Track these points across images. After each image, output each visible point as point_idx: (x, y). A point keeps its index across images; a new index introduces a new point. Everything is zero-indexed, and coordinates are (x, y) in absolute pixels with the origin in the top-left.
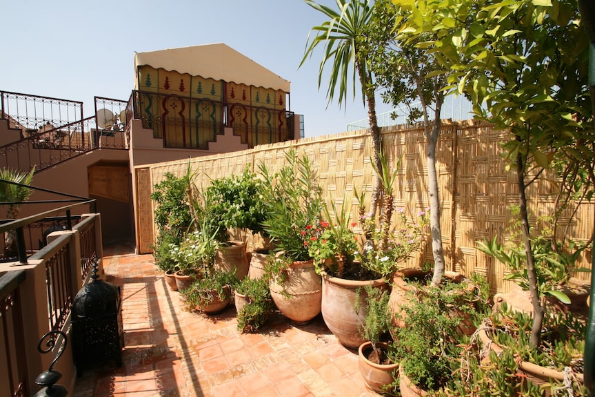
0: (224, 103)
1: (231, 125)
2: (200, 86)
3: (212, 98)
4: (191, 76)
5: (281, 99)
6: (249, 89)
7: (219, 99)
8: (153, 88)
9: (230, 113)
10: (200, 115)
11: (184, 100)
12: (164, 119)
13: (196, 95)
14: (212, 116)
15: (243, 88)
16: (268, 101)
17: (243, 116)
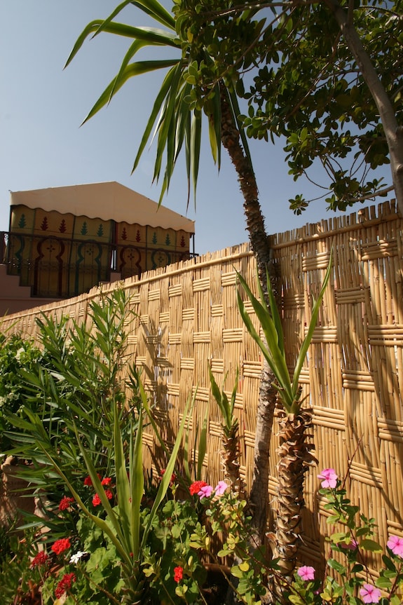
0: (113, 245)
1: (121, 270)
2: (85, 227)
3: (98, 239)
4: (75, 216)
5: (183, 240)
6: (145, 229)
7: (107, 241)
8: (27, 230)
9: (120, 256)
10: (82, 258)
11: (64, 242)
12: (36, 263)
13: (79, 236)
14: (97, 260)
15: (137, 229)
16: (168, 242)
17: (136, 259)
